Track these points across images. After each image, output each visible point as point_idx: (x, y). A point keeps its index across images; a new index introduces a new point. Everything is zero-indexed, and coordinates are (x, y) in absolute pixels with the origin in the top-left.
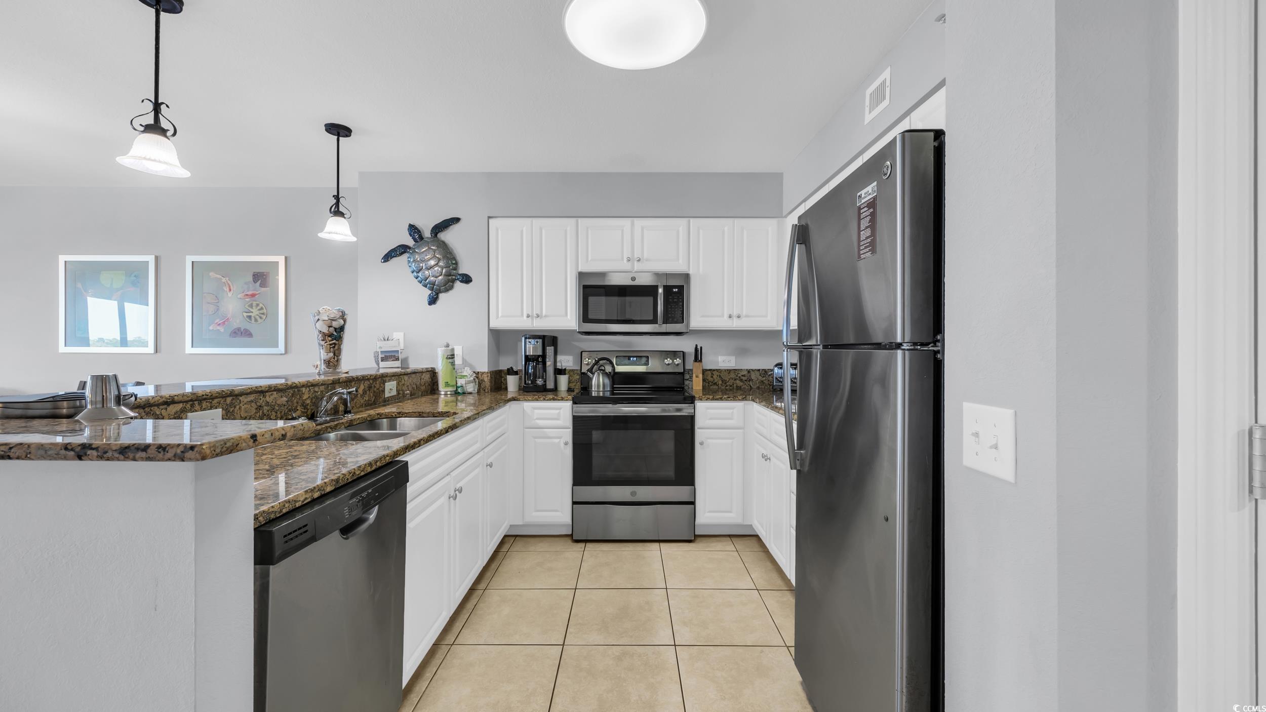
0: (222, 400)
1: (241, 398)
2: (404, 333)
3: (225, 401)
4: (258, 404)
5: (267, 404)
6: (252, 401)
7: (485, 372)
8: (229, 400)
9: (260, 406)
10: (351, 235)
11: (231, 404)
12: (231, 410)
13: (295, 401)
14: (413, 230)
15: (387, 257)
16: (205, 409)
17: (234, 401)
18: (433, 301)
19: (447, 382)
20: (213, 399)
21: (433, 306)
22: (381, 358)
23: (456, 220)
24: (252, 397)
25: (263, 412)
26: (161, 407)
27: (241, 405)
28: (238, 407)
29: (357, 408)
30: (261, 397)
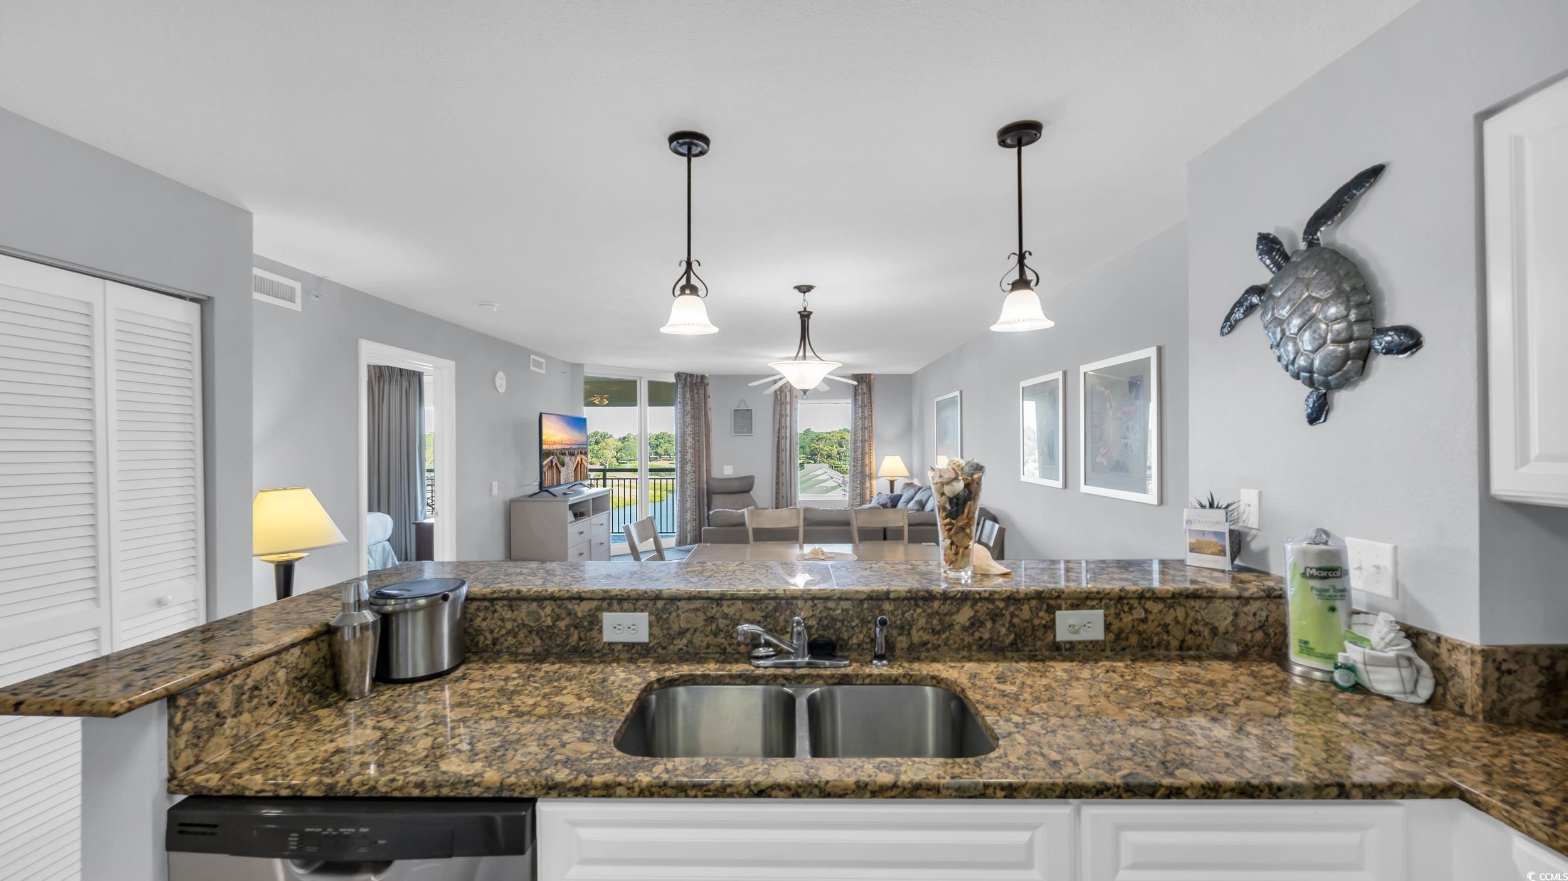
0: (651, 604)
1: (679, 603)
2: (1260, 493)
3: (655, 604)
4: (709, 614)
5: (725, 616)
6: (697, 610)
7: (1461, 646)
8: (660, 604)
9: (712, 617)
10: (1045, 318)
11: (664, 609)
12: (665, 616)
13: (782, 618)
14: (1268, 244)
15: (1230, 325)
16: (626, 611)
17: (668, 606)
18: (1318, 413)
19: (1306, 642)
20: (637, 600)
21: (1319, 427)
22: (1190, 544)
23: (1375, 173)
24: (698, 604)
25: (717, 625)
26: (574, 602)
27: (679, 612)
28: (674, 614)
29: (950, 649)
30: (714, 606)
